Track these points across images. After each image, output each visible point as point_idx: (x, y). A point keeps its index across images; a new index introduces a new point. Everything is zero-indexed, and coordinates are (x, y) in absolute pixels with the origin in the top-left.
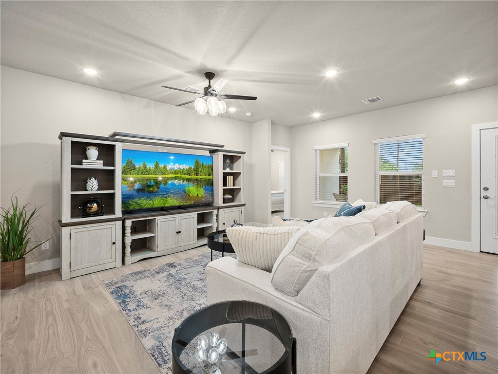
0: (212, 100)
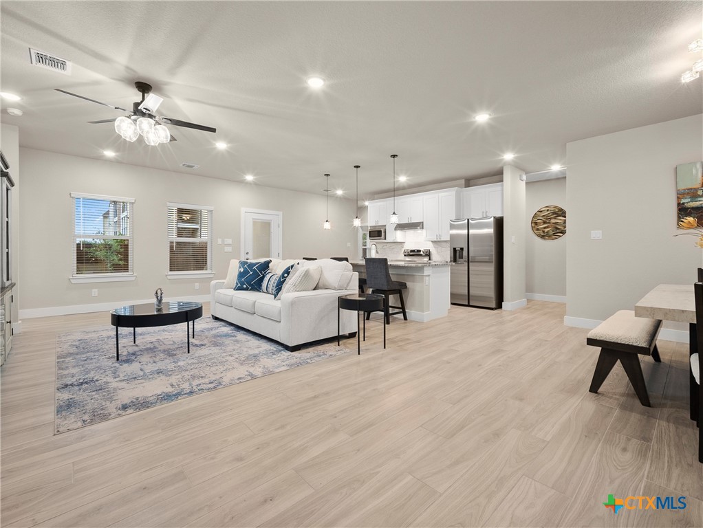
0: (145, 122)
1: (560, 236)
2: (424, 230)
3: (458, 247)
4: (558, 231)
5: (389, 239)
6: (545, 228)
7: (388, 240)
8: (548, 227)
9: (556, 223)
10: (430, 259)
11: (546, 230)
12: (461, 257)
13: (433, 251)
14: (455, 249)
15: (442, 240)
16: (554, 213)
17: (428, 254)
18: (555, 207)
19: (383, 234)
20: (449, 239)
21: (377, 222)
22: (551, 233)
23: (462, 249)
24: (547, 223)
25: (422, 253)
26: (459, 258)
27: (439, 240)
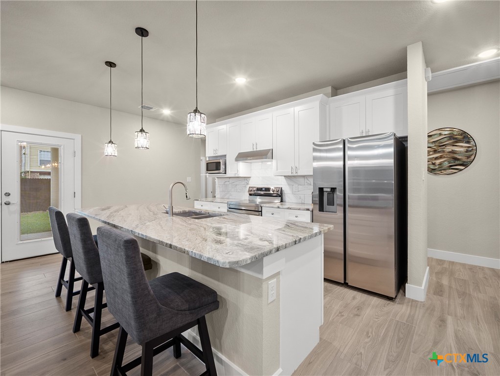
1: (461, 170)
2: (274, 161)
3: (327, 186)
4: (457, 162)
5: (230, 173)
6: (436, 158)
7: (228, 175)
8: (441, 157)
9: (453, 152)
10: (282, 201)
11: (438, 162)
12: (331, 203)
13: (287, 190)
14: (321, 190)
15: (299, 174)
16: (451, 137)
17: (280, 195)
18: (452, 129)
19: (222, 167)
20: (312, 174)
21: (215, 150)
22: (446, 164)
23: (333, 190)
24: (439, 152)
25: (271, 192)
26: (329, 204)
27: (295, 174)
